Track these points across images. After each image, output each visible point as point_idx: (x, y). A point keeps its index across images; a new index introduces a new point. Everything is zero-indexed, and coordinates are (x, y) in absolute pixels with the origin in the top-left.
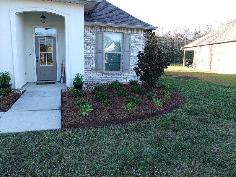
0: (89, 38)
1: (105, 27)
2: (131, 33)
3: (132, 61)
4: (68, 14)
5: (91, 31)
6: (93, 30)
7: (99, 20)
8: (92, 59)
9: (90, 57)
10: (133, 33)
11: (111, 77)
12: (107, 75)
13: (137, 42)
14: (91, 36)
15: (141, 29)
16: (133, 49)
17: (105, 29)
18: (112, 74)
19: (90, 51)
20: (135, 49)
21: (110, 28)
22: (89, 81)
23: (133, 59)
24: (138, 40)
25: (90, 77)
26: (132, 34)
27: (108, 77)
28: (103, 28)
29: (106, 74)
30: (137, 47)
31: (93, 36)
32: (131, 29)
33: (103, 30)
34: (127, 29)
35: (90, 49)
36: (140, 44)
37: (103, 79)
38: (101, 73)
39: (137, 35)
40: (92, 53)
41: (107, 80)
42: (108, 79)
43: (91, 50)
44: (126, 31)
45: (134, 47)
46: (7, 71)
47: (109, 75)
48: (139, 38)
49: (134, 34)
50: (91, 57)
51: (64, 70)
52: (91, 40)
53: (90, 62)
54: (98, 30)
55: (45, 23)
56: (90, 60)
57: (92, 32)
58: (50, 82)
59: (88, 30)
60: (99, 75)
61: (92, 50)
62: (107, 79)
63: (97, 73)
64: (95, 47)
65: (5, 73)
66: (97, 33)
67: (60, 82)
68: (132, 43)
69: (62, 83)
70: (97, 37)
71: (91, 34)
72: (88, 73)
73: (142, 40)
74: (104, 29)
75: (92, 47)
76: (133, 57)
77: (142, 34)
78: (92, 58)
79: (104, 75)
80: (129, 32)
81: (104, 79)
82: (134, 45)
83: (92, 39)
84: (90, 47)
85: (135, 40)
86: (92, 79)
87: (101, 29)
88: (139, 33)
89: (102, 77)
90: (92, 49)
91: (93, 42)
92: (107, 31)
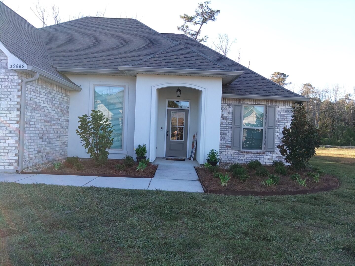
0: (226, 111)
1: (244, 99)
2: (276, 105)
3: (278, 138)
4: (205, 88)
5: (227, 104)
6: (231, 103)
7: (238, 92)
8: (228, 135)
9: (225, 132)
10: (279, 106)
11: (250, 156)
12: (246, 154)
13: (284, 115)
14: (228, 109)
15: (289, 101)
16: (279, 123)
18: (251, 153)
19: (226, 126)
20: (281, 123)
21: (250, 100)
22: (223, 159)
23: (278, 136)
24: (286, 113)
25: (224, 155)
26: (278, 107)
27: (246, 156)
28: (242, 100)
29: (244, 152)
30: (284, 121)
31: (230, 109)
32: (276, 101)
33: (242, 103)
34: (272, 101)
35: (226, 123)
36: (288, 118)
37: (239, 158)
38: (238, 151)
39: (284, 107)
40: (228, 128)
41: (245, 160)
42: (247, 159)
43: (227, 125)
44: (270, 103)
45: (280, 121)
46: (144, 144)
47: (248, 154)
48: (286, 111)
49: (280, 107)
50: (227, 132)
51: (195, 146)
52: (228, 113)
53: (225, 138)
54: (236, 102)
55: (180, 96)
56: (225, 136)
57: (228, 105)
58: (179, 158)
59: (224, 102)
60: (235, 153)
61: (229, 124)
62: (245, 158)
63: (233, 151)
64: (231, 122)
65: (142, 145)
66: (234, 106)
67: (190, 159)
68: (278, 117)
69: (192, 160)
70: (234, 110)
71: (228, 107)
72: (223, 151)
73: (290, 113)
74: (243, 102)
75: (228, 121)
76: (278, 134)
77: (290, 106)
78: (228, 134)
79: (241, 154)
80: (274, 104)
81: (241, 158)
82: (279, 119)
83: (229, 113)
84: (226, 121)
85: (282, 113)
86: (226, 157)
87: (240, 101)
88: (286, 105)
89: (239, 155)
90: (229, 123)
91: (230, 115)
92: (246, 103)
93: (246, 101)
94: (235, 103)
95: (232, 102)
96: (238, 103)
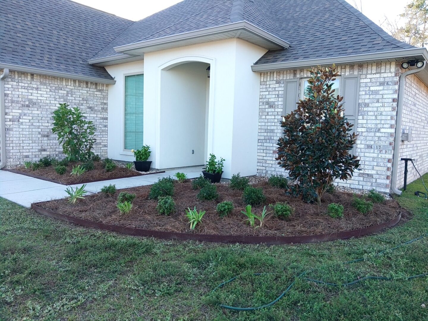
0: (274, 93)
1: (302, 69)
2: (361, 73)
3: (362, 138)
5: (276, 81)
6: (281, 78)
8: (277, 133)
9: (272, 128)
10: (367, 74)
13: (376, 92)
14: (277, 89)
15: (388, 61)
16: (365, 109)
17: (302, 74)
19: (273, 117)
20: (370, 109)
22: (269, 172)
23: (364, 134)
24: (381, 88)
25: (270, 165)
26: (364, 76)
28: (298, 72)
30: (377, 105)
31: (280, 89)
32: (361, 65)
33: (298, 76)
34: (352, 66)
35: (274, 114)
36: (385, 96)
39: (378, 76)
40: (276, 121)
43: (275, 116)
44: (348, 70)
45: (367, 105)
48: (382, 84)
49: (369, 76)
50: (275, 128)
52: (276, 96)
53: (272, 138)
54: (290, 77)
56: (272, 134)
57: (278, 82)
59: (272, 79)
61: (278, 115)
64: (281, 110)
66: (287, 82)
68: (363, 97)
70: (286, 91)
71: (277, 85)
72: (269, 158)
73: (391, 87)
74: (300, 74)
75: (277, 110)
76: (364, 130)
77: (390, 72)
78: (276, 131)
80: (356, 73)
82: (367, 101)
83: (278, 95)
84: (273, 110)
85: (372, 88)
86: (273, 169)
87: (295, 74)
88: (382, 71)
90: (278, 112)
91: (280, 99)
92: (305, 76)
93: (305, 72)
94: (288, 78)
95: (283, 77)
96: (292, 77)
